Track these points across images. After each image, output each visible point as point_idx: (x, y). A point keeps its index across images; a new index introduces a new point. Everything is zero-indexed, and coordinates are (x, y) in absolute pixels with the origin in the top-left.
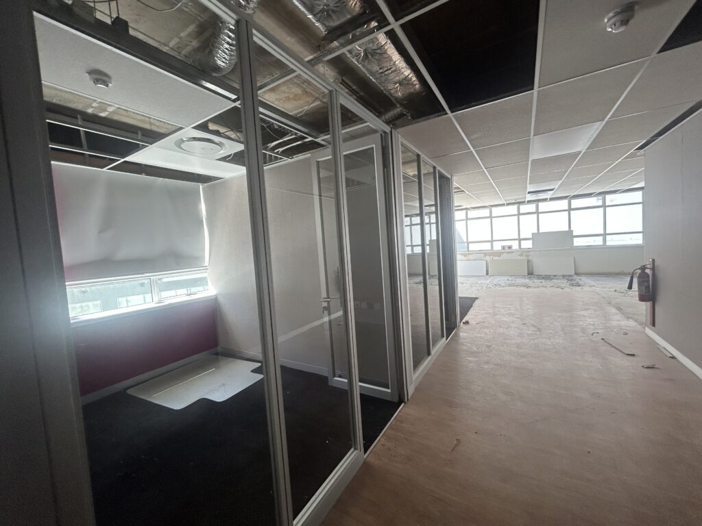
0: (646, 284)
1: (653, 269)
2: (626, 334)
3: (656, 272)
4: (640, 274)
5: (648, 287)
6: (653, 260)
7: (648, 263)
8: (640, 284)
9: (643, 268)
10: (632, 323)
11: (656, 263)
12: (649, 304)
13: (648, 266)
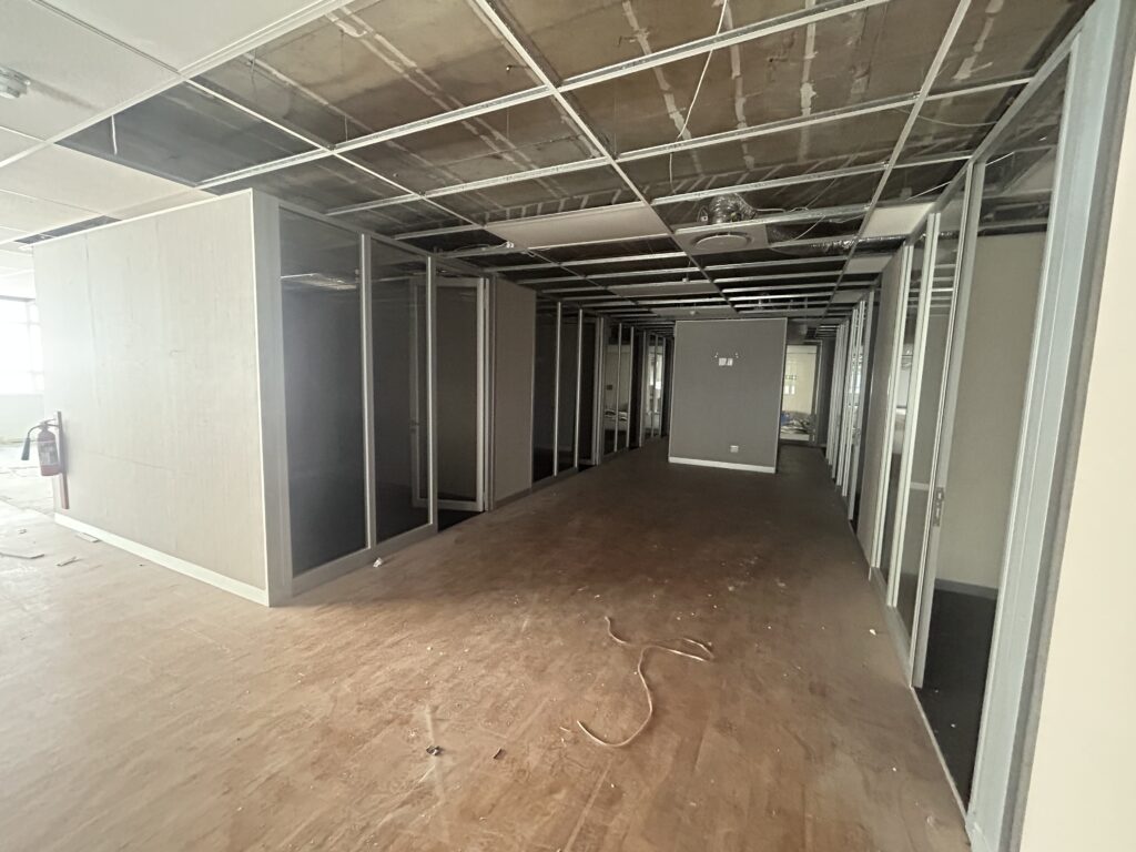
0: (51, 449)
1: (60, 426)
2: (25, 531)
3: (64, 430)
4: (40, 435)
5: (54, 454)
6: (59, 414)
7: (51, 417)
8: (41, 450)
9: (45, 426)
10: (31, 515)
11: (63, 419)
12: (58, 478)
13: (53, 422)
